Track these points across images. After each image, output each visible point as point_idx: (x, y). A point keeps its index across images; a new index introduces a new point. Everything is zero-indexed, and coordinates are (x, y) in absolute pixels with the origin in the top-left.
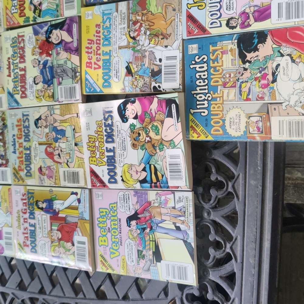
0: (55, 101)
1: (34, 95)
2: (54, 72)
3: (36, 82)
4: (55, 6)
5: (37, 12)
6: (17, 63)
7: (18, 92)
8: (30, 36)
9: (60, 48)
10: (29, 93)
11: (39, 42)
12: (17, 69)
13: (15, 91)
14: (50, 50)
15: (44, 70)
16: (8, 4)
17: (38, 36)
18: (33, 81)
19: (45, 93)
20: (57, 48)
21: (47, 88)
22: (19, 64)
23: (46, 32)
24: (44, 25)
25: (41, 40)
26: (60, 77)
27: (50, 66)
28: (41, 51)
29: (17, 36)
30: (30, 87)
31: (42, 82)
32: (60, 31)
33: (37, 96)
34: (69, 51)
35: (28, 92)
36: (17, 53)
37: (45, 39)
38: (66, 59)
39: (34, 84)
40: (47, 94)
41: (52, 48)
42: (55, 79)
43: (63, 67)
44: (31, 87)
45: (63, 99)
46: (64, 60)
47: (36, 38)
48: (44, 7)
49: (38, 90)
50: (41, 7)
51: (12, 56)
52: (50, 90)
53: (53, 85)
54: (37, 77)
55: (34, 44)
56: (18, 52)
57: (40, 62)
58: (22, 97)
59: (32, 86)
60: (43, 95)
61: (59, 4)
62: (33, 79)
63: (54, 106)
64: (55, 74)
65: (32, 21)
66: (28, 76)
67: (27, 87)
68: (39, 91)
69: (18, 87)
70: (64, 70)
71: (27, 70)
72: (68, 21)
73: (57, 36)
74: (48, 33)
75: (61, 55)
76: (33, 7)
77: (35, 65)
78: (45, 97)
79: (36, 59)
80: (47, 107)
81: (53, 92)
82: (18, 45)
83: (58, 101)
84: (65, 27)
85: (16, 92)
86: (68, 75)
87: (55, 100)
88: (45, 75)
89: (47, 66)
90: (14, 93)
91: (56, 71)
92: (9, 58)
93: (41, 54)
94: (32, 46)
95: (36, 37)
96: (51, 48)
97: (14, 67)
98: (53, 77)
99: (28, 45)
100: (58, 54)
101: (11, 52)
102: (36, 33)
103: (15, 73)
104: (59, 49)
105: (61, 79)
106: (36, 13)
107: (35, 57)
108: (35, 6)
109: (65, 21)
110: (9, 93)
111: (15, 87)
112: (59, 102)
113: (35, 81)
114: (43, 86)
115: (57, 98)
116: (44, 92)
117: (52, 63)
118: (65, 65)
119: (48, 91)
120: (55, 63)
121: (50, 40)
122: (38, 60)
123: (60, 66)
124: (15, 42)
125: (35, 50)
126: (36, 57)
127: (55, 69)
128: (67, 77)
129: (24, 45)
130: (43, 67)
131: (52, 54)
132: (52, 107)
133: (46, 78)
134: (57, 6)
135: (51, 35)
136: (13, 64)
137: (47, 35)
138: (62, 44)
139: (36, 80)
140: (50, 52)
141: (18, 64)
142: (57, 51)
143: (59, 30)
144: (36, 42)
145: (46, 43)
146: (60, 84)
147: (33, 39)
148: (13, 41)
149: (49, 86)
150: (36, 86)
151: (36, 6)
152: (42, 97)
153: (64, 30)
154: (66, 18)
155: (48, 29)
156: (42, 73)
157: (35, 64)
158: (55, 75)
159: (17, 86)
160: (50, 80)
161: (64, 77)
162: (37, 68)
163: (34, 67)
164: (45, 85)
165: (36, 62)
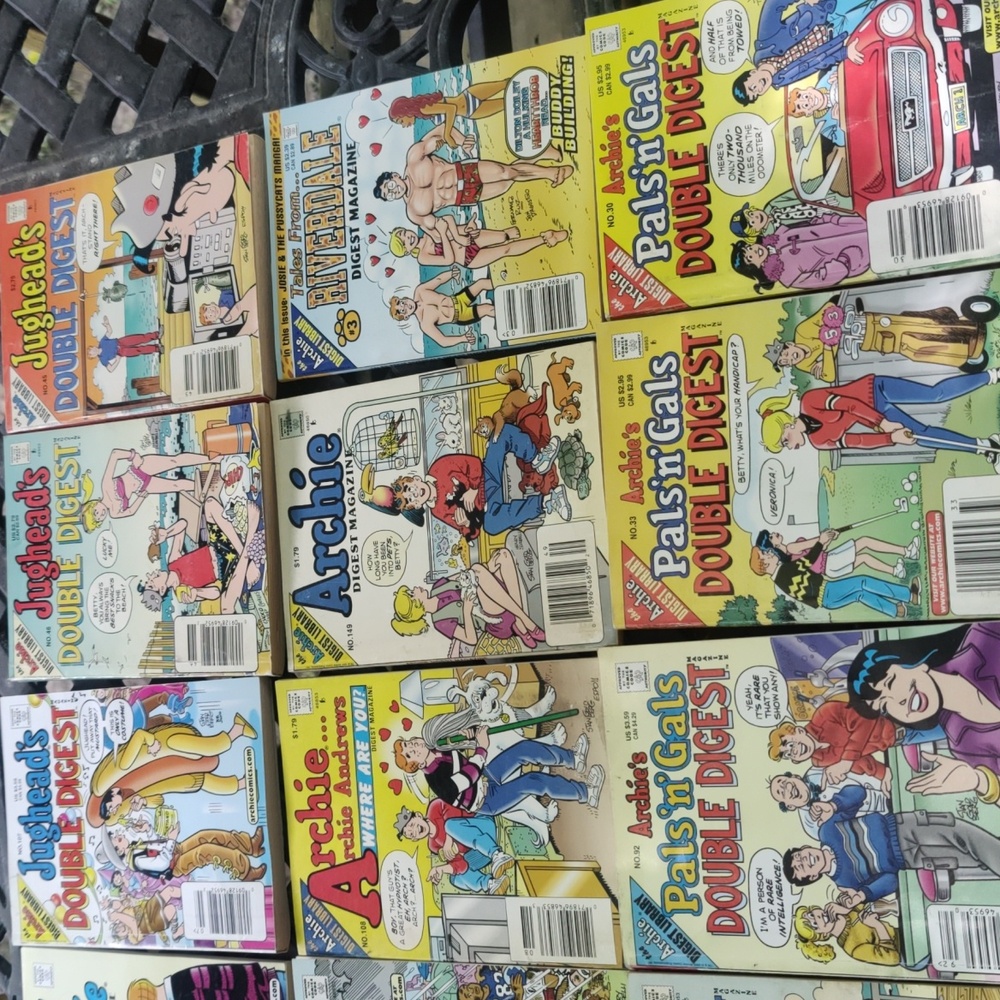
0: (907, 967)
1: (787, 926)
2: (905, 845)
3: (800, 874)
4: (900, 567)
5: (799, 584)
6: (687, 780)
7: (693, 905)
8: (756, 678)
9: (935, 744)
10: (757, 916)
11: (811, 709)
12: (689, 807)
13: (674, 898)
14: (877, 749)
15: (844, 829)
16: (634, 537)
17: (807, 683)
18: (777, 868)
19: (849, 924)
20: (914, 741)
21: (861, 907)
22: (697, 788)
23: (853, 671)
24: (837, 641)
25: (820, 702)
26: (937, 867)
27: (876, 812)
28: (825, 745)
29: (685, 672)
30: (760, 890)
31: (833, 878)
32: (932, 672)
33: (807, 933)
34: (987, 761)
35: (752, 911)
36: (684, 739)
37: (846, 698)
38: (973, 794)
39: (783, 877)
40: (861, 932)
41: (889, 738)
42: (911, 874)
43: (953, 825)
44: (771, 891)
45: (961, 965)
46: (961, 797)
47: (796, 689)
48: (837, 564)
49: (810, 911)
50: (824, 565)
51: (659, 748)
52: (880, 914)
53: (898, 897)
54: (804, 853)
55: (784, 712)
56: (690, 737)
57: (817, 790)
58: (713, 929)
59: (774, 890)
60: (837, 932)
61: (922, 562)
62: (780, 861)
63: (899, 986)
64: (910, 850)
65: (768, 615)
66: (748, 843)
67: (748, 886)
68: (817, 913)
69: (694, 884)
70: (962, 843)
71: (745, 814)
72: (972, 637)
73: (917, 692)
74: (863, 674)
75: (938, 775)
76: (773, 564)
77: (788, 802)
78: (850, 945)
79: (796, 776)
80: (859, 985)
81: (896, 925)
82: (691, 706)
83: (926, 967)
84: (962, 659)
85: (682, 904)
86: (983, 865)
87: (909, 963)
88: (846, 849)
89: (859, 814)
90: (670, 906)
91: (911, 837)
92: (639, 758)
93: (822, 757)
94: (772, 721)
95: (793, 684)
96: (879, 738)
97: (667, 796)
98: (896, 864)
99: (750, 715)
100: (922, 768)
101: (649, 734)
102: (792, 667)
103: (676, 825)
104: (928, 748)
105: (943, 878)
106: (793, 588)
107: (785, 765)
108: (785, 558)
109: (959, 634)
110: (643, 903)
111: (677, 881)
112: (938, 973)
113: (789, 872)
114: (837, 893)
115: (921, 953)
116: (842, 922)
117: (889, 803)
118: (966, 818)
119: (871, 920)
120: (907, 803)
121: (876, 705)
122: (805, 779)
123: (932, 820)
124: (675, 694)
125: (788, 737)
126: (800, 770)
127: (905, 831)
128: (979, 870)
129: (725, 711)
130: (835, 812)
131: (887, 764)
132: (888, 987)
133: (854, 862)
134: (912, 567)
135: (880, 686)
136: (664, 782)
137: (857, 685)
138: (944, 728)
139: (795, 863)
140: (879, 756)
141: (691, 788)
142: (917, 755)
143: (925, 667)
144: (794, 707)
145: (851, 715)
146: (937, 895)
147: (775, 689)
148: (666, 689)
149: (873, 898)
150: (797, 889)
151: (794, 558)
152: (833, 941)
153: (955, 673)
154: (967, 622)
155: (861, 657)
156: (830, 836)
157: (788, 795)
158: (908, 857)
159: (690, 878)
160: (879, 875)
161: (959, 871)
162: (804, 813)
163: (784, 807)
164: (852, 892)
165: (794, 786)
